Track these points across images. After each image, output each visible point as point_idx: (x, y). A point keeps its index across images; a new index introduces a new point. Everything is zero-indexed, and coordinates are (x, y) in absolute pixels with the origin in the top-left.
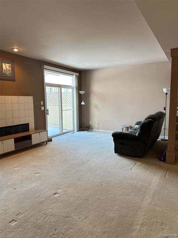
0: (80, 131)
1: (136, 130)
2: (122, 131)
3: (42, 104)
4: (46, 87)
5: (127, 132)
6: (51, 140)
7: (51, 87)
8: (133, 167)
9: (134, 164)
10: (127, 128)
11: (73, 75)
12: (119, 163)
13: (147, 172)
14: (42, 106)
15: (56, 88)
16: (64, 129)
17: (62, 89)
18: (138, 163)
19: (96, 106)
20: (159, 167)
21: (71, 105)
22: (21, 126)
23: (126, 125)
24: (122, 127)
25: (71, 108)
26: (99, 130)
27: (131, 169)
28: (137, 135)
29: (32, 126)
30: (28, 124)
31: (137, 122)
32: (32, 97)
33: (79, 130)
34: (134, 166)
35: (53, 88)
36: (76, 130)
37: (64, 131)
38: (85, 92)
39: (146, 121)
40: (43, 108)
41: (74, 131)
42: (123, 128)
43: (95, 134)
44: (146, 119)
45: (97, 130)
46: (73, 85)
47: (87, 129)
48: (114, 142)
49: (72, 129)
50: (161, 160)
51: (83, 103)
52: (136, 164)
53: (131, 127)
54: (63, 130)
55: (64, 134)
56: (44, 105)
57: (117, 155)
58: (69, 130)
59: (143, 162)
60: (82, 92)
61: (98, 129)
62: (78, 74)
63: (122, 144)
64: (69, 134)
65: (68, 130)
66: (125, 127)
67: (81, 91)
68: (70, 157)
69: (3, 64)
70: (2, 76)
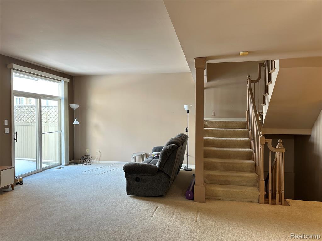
0: (70, 164)
1: (153, 158)
2: (134, 162)
3: (6, 124)
5: (141, 163)
6: (21, 183)
7: (21, 98)
8: (154, 213)
9: (155, 208)
10: (142, 156)
11: (61, 81)
12: (134, 209)
13: (174, 218)
14: (7, 127)
15: (28, 99)
16: (45, 163)
17: (42, 100)
18: (160, 206)
19: (97, 126)
20: (188, 209)
21: (57, 124)
23: (139, 153)
24: (134, 155)
25: (57, 129)
26: (101, 162)
27: (152, 216)
28: (157, 165)
31: (155, 148)
33: (68, 163)
34: (155, 211)
35: (24, 99)
36: (63, 163)
37: (44, 166)
38: (79, 105)
39: (168, 146)
40: (7, 131)
41: (61, 165)
42: (136, 156)
43: (96, 167)
44: (168, 145)
45: (98, 161)
46: (61, 96)
47: (82, 160)
48: (127, 179)
49: (57, 161)
50: (188, 198)
51: (76, 122)
52: (157, 207)
53: (147, 155)
54: (43, 164)
55: (43, 170)
56: (10, 125)
57: (130, 197)
58: (53, 164)
59: (166, 204)
60: (74, 106)
61: (100, 160)
62: (68, 80)
63: (137, 180)
64: (53, 170)
65: (50, 165)
66: (139, 155)
67: (73, 104)
68: (55, 209)
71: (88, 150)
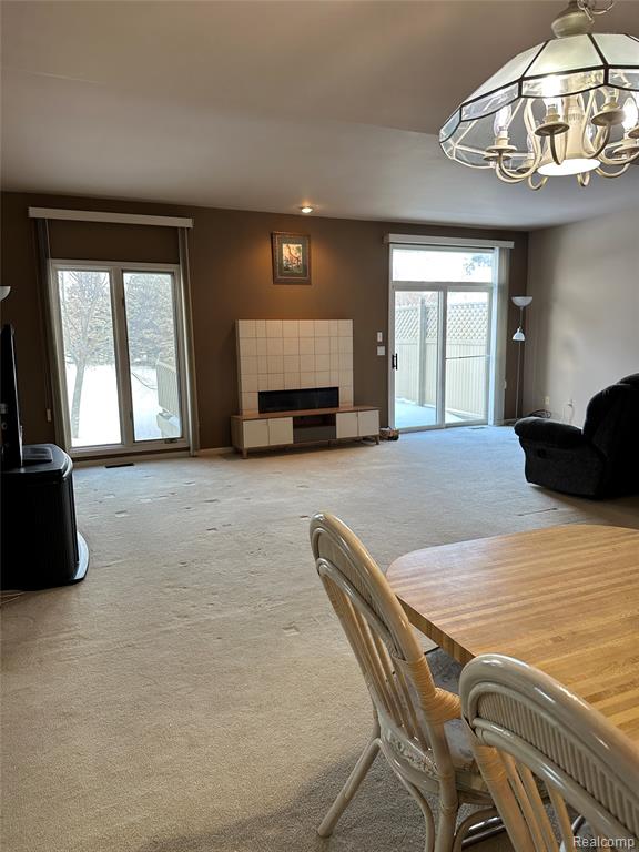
3: (380, 339)
4: (397, 293)
6: (396, 438)
8: (533, 513)
9: (549, 508)
11: (492, 249)
14: (380, 344)
17: (449, 294)
18: (565, 509)
19: (568, 346)
21: (484, 342)
22: (319, 393)
25: (483, 350)
27: (521, 515)
29: (347, 395)
30: (337, 389)
32: (351, 321)
33: (503, 422)
34: (540, 512)
36: (491, 422)
37: (449, 419)
38: (531, 298)
40: (381, 351)
41: (485, 423)
46: (492, 281)
49: (481, 417)
51: (518, 336)
52: (554, 509)
54: (446, 416)
55: (447, 427)
56: (386, 343)
57: (536, 488)
58: (471, 420)
60: (522, 301)
62: (510, 245)
63: (541, 453)
65: (467, 420)
67: (520, 296)
69: (284, 246)
70: (280, 274)
71: (547, 398)
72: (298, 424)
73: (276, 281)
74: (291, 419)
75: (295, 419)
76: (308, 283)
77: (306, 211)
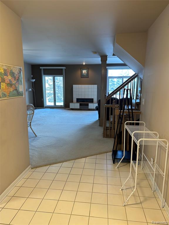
30: (93, 99)
32: (97, 85)
69: (83, 71)
70: (82, 76)
72: (80, 105)
73: (81, 77)
74: (79, 104)
75: (80, 104)
76: (88, 77)
77: (84, 64)
